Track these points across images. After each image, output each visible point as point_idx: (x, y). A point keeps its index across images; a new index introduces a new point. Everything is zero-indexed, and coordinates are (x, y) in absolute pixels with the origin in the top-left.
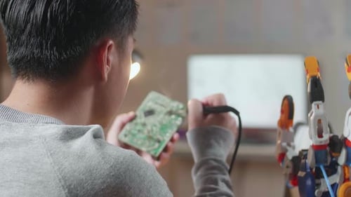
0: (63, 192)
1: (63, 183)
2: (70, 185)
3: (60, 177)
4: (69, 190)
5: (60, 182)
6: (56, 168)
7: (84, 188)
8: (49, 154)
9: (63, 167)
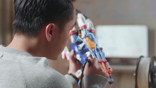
0: (24, 86)
1: (24, 82)
2: (27, 83)
3: (23, 79)
4: (26, 86)
5: (23, 81)
6: (23, 75)
7: (33, 86)
8: (21, 69)
9: (26, 75)
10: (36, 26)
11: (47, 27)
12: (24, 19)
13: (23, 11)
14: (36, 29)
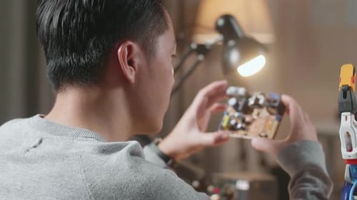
10: (94, 55)
11: (119, 50)
12: (66, 50)
13: (59, 35)
14: (98, 61)
